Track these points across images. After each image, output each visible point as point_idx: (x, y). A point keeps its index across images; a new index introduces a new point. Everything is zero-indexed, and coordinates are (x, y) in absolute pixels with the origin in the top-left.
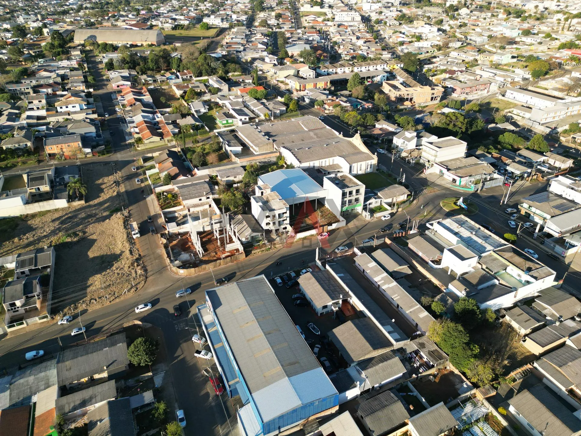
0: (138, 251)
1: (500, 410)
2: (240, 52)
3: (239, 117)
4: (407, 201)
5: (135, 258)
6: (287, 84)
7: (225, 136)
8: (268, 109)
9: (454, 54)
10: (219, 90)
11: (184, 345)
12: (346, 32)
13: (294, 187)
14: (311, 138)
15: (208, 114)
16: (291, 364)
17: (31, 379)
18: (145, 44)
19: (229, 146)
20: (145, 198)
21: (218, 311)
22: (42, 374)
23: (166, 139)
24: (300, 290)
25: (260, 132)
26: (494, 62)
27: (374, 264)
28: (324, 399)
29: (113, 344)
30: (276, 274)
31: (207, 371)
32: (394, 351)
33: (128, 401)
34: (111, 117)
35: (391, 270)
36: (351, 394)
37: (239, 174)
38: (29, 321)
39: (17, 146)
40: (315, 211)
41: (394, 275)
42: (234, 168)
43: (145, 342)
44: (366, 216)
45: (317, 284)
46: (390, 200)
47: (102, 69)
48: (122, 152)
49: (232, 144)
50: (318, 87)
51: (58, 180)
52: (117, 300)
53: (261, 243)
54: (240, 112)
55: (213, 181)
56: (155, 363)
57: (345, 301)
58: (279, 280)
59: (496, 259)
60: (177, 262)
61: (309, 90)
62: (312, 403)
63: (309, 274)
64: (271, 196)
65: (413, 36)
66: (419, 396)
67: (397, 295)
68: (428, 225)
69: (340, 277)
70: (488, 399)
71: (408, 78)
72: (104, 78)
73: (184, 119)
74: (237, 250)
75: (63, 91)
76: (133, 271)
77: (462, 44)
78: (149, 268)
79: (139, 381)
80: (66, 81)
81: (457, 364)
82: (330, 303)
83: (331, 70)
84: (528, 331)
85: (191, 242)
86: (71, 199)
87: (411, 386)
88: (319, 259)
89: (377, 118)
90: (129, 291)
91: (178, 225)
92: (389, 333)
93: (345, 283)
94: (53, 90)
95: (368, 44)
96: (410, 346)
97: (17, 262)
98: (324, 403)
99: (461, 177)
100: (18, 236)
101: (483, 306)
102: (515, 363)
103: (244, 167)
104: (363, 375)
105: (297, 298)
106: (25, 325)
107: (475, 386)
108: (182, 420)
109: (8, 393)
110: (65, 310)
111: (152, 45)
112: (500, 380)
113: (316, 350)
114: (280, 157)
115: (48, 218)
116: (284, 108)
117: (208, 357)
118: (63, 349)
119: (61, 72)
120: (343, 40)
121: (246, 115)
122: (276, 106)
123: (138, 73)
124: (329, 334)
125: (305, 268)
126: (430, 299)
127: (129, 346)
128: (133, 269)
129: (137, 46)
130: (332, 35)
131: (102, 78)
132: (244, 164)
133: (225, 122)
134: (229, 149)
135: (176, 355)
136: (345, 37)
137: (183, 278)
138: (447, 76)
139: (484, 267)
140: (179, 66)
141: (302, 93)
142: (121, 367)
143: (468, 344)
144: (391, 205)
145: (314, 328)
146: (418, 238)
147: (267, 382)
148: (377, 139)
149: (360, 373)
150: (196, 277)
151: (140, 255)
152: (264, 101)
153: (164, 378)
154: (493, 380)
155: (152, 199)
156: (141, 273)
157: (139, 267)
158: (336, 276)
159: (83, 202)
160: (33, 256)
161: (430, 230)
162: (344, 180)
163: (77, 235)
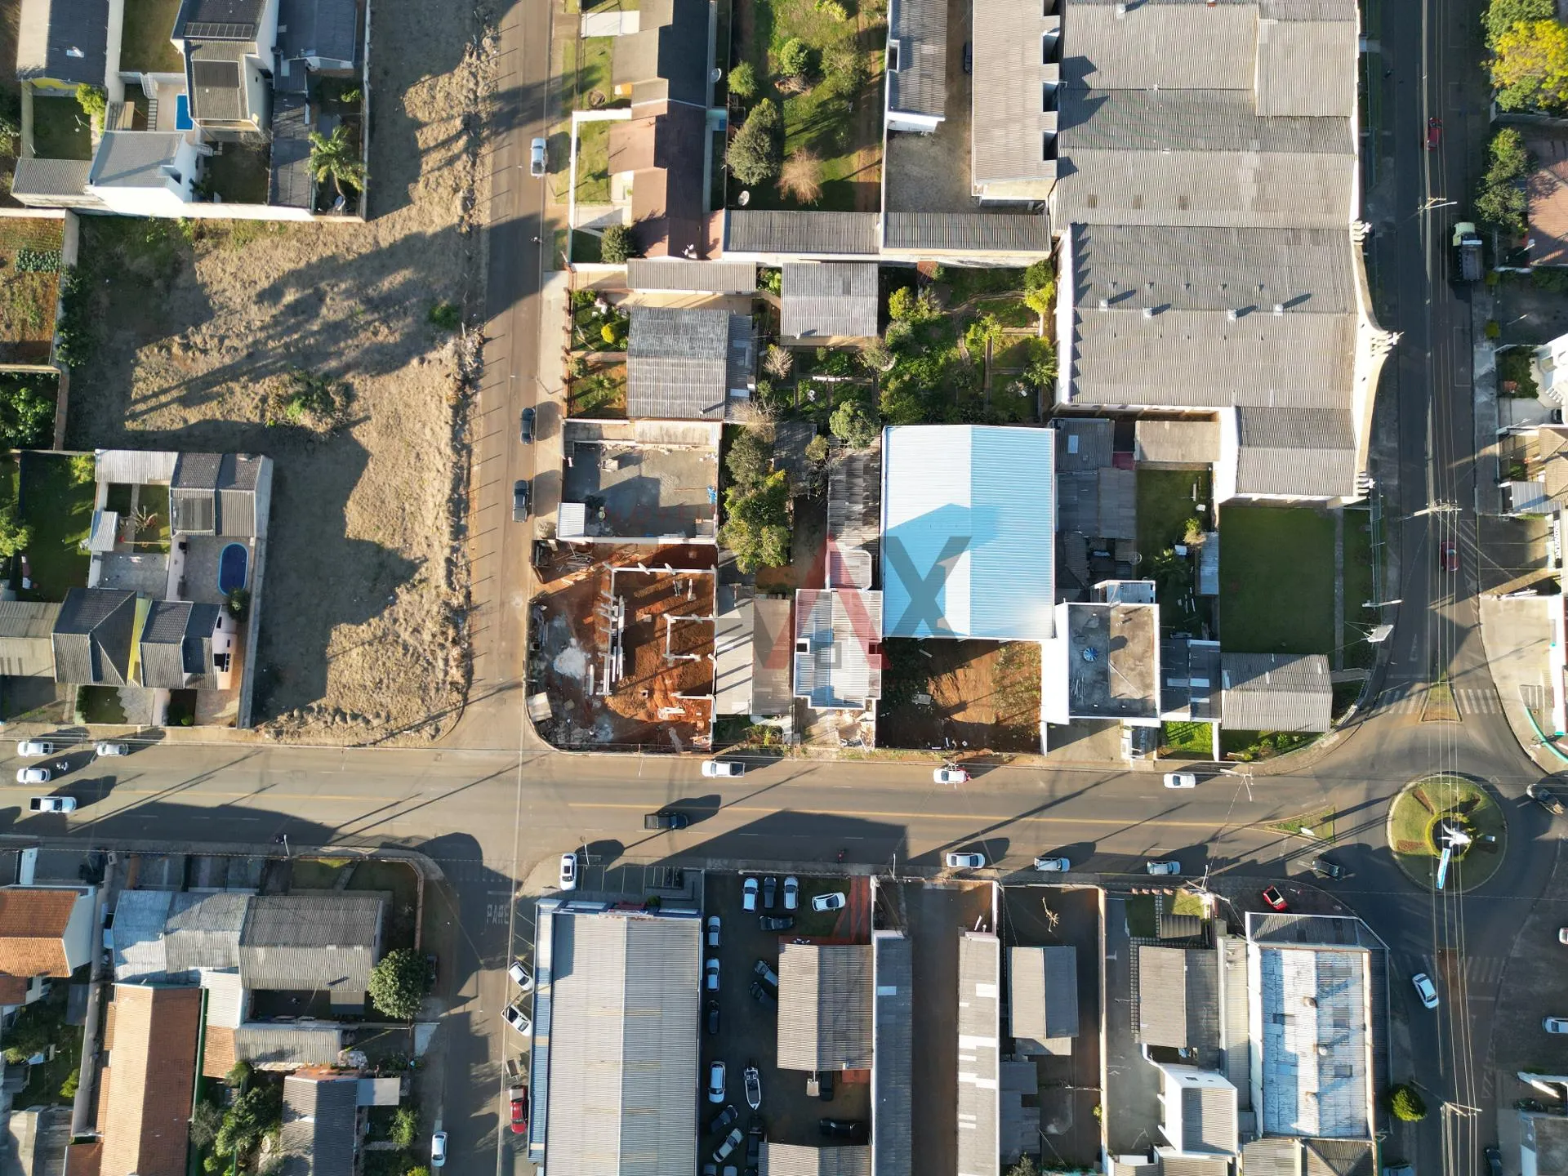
0: (469, 573)
5: (455, 602)
11: (487, 976)
14: (1231, 196)
21: (559, 985)
27: (993, 991)
29: (348, 939)
31: (511, 1061)
33: (354, 1089)
35: (1018, 1032)
41: (1012, 1051)
45: (815, 997)
58: (749, 902)
60: (543, 697)
63: (813, 954)
67: (973, 1118)
68: (1247, 915)
69: (882, 1000)
78: (478, 664)
82: (811, 1066)
86: (322, 197)
90: (418, 729)
93: (879, 1027)
103: (887, 279)
109: (163, 946)
110: (282, 718)
114: (1043, 274)
115: (263, 270)
128: (442, 646)
135: (465, 992)
142: (350, 995)
145: (753, 1087)
146: (1179, 953)
151: (468, 596)
155: (554, 301)
156: (456, 674)
157: (455, 652)
158: (876, 991)
159: (357, 220)
160: (210, 493)
161: (1236, 943)
162: (1121, 643)
163: (327, 405)
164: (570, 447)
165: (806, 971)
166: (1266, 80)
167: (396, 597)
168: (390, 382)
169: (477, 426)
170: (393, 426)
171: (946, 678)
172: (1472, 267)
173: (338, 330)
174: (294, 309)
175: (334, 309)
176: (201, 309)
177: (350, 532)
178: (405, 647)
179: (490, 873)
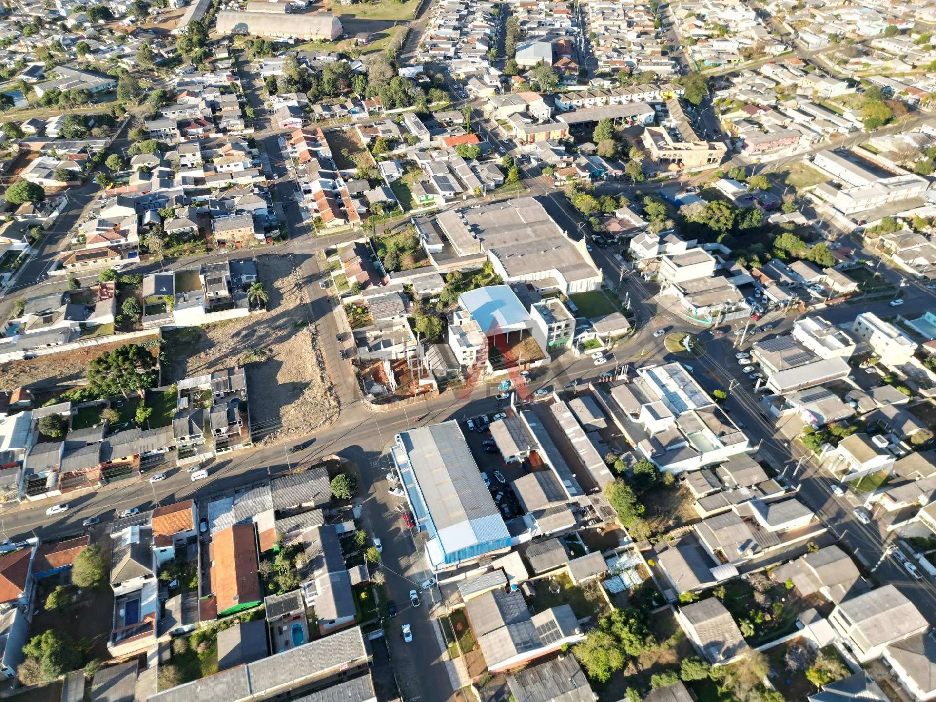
0: (330, 378)
1: (650, 561)
2: (450, 58)
3: (442, 193)
4: (626, 335)
5: (327, 386)
6: (510, 128)
7: (423, 226)
8: (479, 178)
9: (766, 70)
10: (418, 139)
11: (378, 484)
12: (614, 10)
13: (497, 314)
14: (528, 236)
15: (403, 182)
16: (473, 509)
17: (250, 502)
18: (315, 38)
19: (428, 243)
20: (331, 310)
21: (410, 454)
22: (258, 499)
23: (351, 223)
24: (491, 436)
25: (466, 224)
26: (819, 94)
27: (569, 414)
28: (498, 541)
29: (317, 477)
30: (468, 416)
31: (399, 507)
32: (569, 505)
33: (334, 528)
34: (281, 180)
35: (584, 423)
36: (523, 538)
37: (437, 286)
38: (234, 447)
39: (182, 229)
40: (519, 342)
41: (586, 429)
42: (432, 277)
43: (346, 478)
44: (575, 352)
45: (508, 432)
46: (605, 334)
47: (261, 88)
48: (300, 238)
49: (431, 239)
50: (551, 138)
51: (235, 281)
52: (314, 432)
53: (456, 380)
54: (444, 183)
55: (407, 295)
56: (354, 496)
57: (533, 453)
58: (471, 424)
59: (695, 419)
60: (370, 395)
61: (538, 144)
62: (487, 543)
63: (500, 422)
64: (470, 326)
65: (716, 26)
66: (583, 544)
67: (584, 450)
68: (638, 371)
69: (532, 427)
70: (643, 553)
71: (683, 120)
72: (266, 106)
73: (372, 191)
74: (431, 385)
75: (217, 132)
76: (327, 403)
77: (786, 49)
78: (342, 400)
79: (340, 511)
80: (218, 113)
81: (623, 521)
82: (517, 454)
83: (575, 103)
84: (703, 495)
85: (383, 371)
86: (252, 306)
87: (578, 536)
88: (515, 404)
89: (618, 203)
90: (324, 423)
91: (370, 350)
92: (567, 487)
93: (536, 434)
94: (205, 131)
95: (643, 38)
96: (585, 501)
97: (212, 384)
98: (498, 543)
99: (697, 307)
100: (204, 350)
101: (662, 469)
102: (679, 524)
103: (443, 275)
104: (536, 524)
105: (487, 445)
106: (231, 451)
107: (635, 540)
108: (378, 546)
109: (233, 512)
110: (266, 438)
111: (326, 40)
112: (658, 537)
113: (499, 497)
114: (488, 263)
115: (232, 329)
116: (502, 179)
117: (401, 495)
118: (273, 478)
119: (210, 97)
120: (607, 29)
121: (452, 188)
122: (492, 175)
123: (310, 100)
124: (511, 483)
125: (499, 412)
126: (615, 457)
127: (331, 479)
128: (326, 399)
129: (304, 41)
130: (591, 16)
131: (261, 107)
132: (444, 271)
133: (424, 198)
134: (427, 247)
135: (370, 492)
136: (611, 23)
137: (376, 414)
138: (745, 115)
139: (680, 427)
140: (364, 90)
141: (527, 149)
142: (325, 498)
143: (634, 504)
144: (605, 340)
145: (499, 476)
146: (623, 386)
147: (451, 522)
148: (612, 237)
149: (534, 522)
150: (389, 413)
151: (331, 383)
152: (476, 163)
153: (362, 511)
154: (651, 536)
155: (339, 310)
156: (333, 403)
157: (332, 398)
158: (528, 426)
159: (264, 311)
160: (226, 378)
161: (638, 378)
162: (553, 310)
163: (264, 354)
164: (356, 338)
165: (500, 427)
166: (523, 217)
167: (303, 393)
168: (285, 344)
169: (320, 344)
170: (289, 353)
171: (509, 353)
172: (601, 241)
173: (261, 338)
174: (245, 336)
175: (261, 332)
176: (211, 344)
177: (280, 383)
178: (312, 403)
179: (367, 453)
